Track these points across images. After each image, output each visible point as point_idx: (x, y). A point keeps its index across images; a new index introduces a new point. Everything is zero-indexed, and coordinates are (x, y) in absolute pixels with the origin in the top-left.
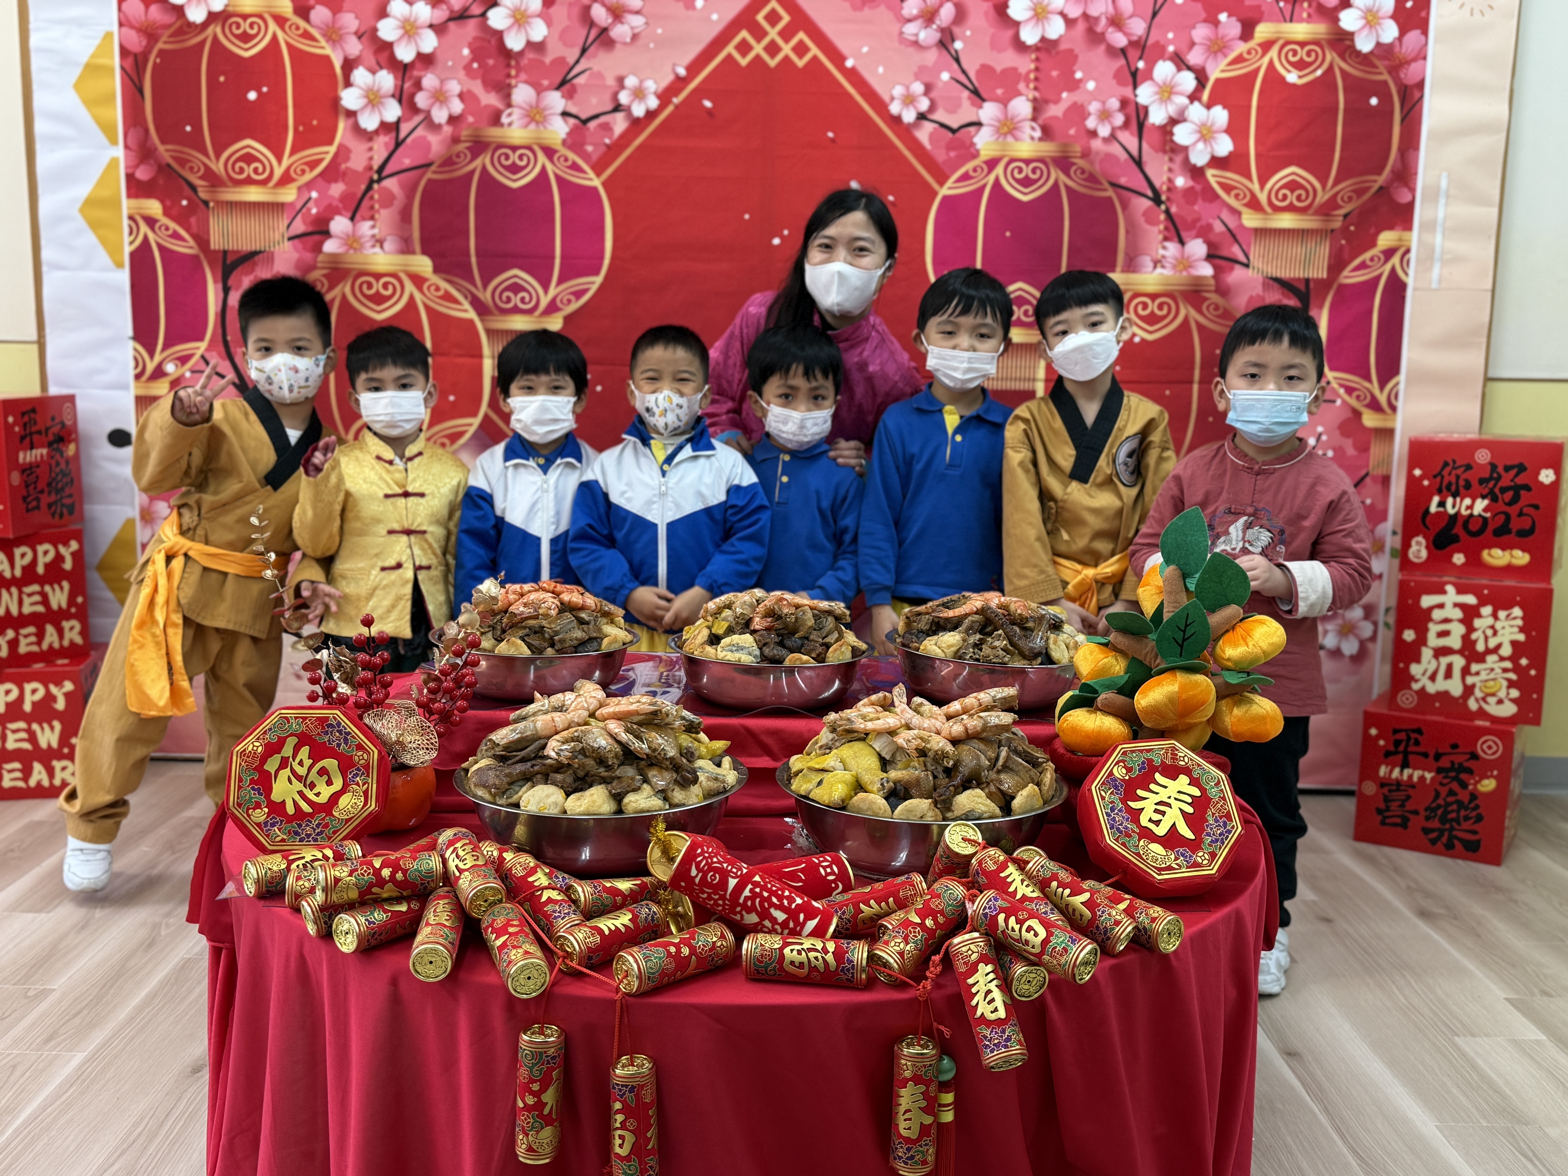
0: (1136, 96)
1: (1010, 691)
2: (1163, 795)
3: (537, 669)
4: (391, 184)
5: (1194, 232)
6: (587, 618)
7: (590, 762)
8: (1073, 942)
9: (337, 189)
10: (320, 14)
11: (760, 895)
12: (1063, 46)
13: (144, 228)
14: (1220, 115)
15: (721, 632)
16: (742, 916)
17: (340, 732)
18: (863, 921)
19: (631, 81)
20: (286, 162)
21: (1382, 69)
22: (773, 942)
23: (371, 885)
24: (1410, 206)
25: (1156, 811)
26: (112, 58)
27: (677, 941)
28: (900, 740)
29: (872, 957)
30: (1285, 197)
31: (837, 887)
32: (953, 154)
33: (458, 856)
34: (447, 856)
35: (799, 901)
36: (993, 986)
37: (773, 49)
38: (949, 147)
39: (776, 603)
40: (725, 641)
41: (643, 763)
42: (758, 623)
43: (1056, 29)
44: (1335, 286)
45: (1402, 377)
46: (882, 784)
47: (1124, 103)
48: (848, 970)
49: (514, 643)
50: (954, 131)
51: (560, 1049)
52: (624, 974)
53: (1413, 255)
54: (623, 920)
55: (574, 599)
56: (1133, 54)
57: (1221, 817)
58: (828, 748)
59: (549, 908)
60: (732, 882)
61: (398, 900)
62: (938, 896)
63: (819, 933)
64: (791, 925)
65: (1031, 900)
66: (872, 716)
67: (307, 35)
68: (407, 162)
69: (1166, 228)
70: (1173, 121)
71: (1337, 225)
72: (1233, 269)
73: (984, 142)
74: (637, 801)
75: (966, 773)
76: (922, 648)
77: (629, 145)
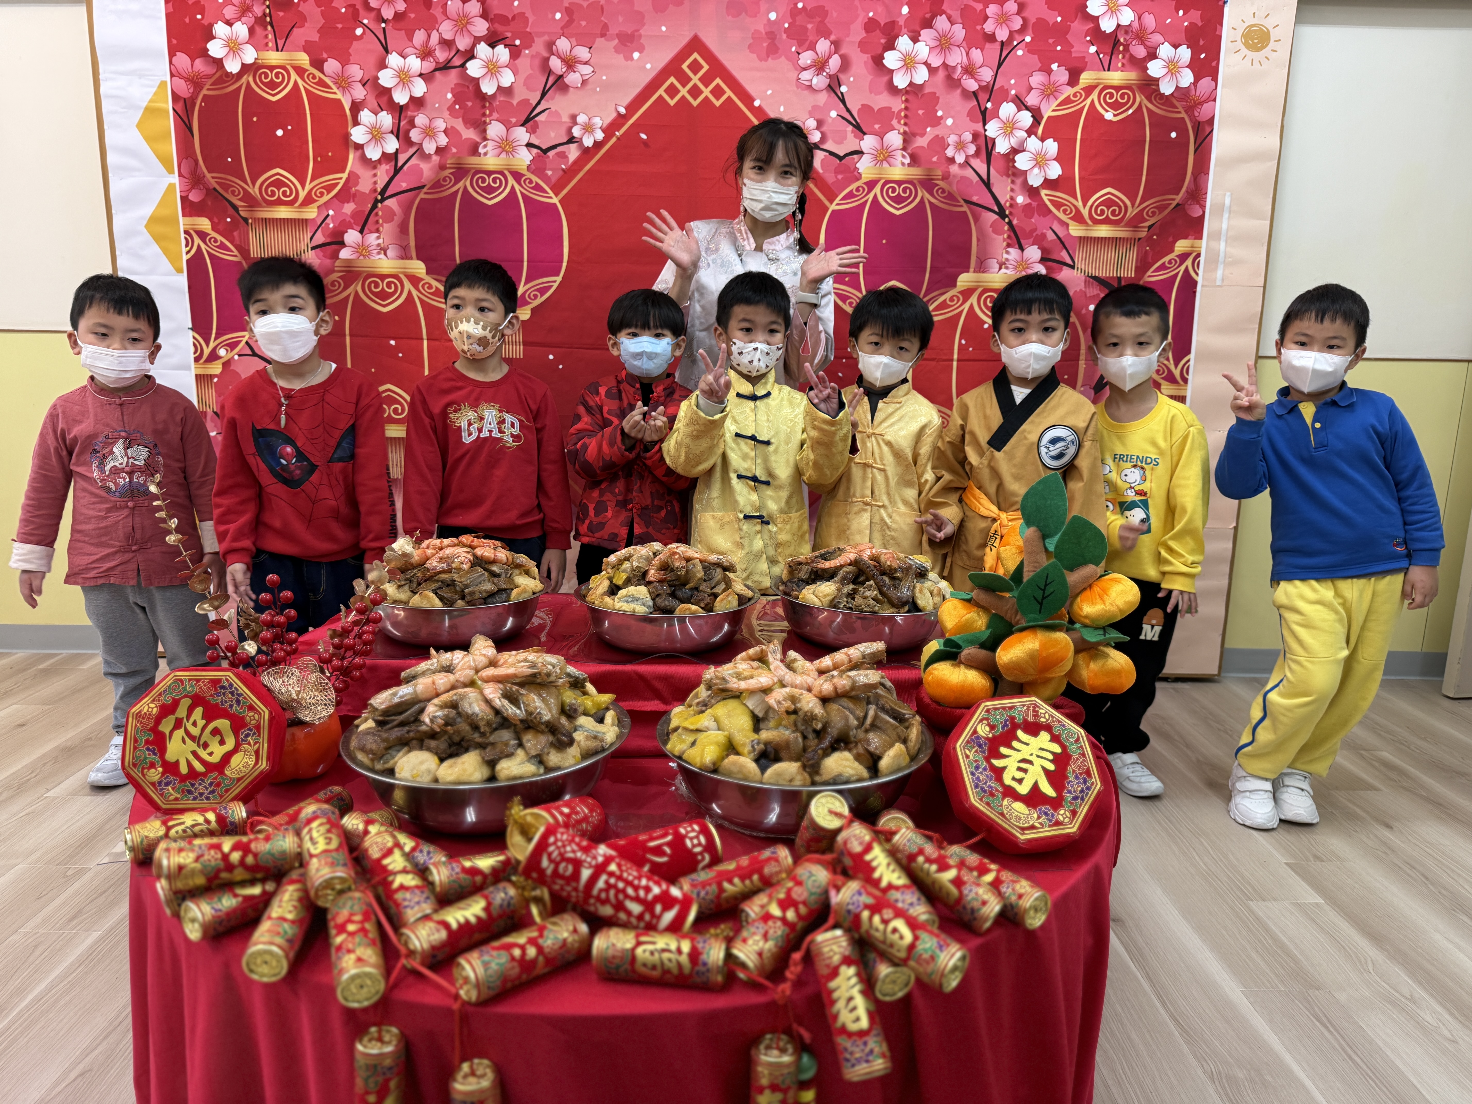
0: (986, 130)
1: (879, 646)
2: (1025, 752)
4: (391, 203)
5: (1031, 240)
6: (498, 571)
7: (465, 728)
8: (944, 947)
9: (349, 208)
10: (332, 65)
11: (615, 886)
12: (927, 90)
13: (197, 241)
14: (1052, 146)
15: (620, 583)
16: (596, 908)
17: (232, 693)
18: (727, 900)
19: (582, 119)
20: (308, 187)
21: (1181, 109)
22: (626, 940)
23: (218, 871)
24: (1202, 218)
25: (1020, 769)
26: (167, 102)
27: (523, 940)
28: (772, 700)
30: (1102, 212)
31: (703, 859)
32: (840, 177)
33: (312, 838)
34: (302, 836)
35: (656, 890)
36: (855, 991)
37: (695, 92)
38: (837, 171)
39: (670, 556)
40: (622, 592)
41: (518, 728)
42: (652, 575)
43: (921, 76)
45: (1192, 356)
46: (753, 746)
47: (976, 136)
48: (703, 972)
49: (426, 597)
50: (841, 158)
52: (461, 982)
53: (1202, 259)
54: (474, 910)
55: (486, 554)
56: (983, 97)
57: (1081, 774)
58: (704, 706)
59: (400, 895)
60: (586, 873)
61: (251, 883)
63: (675, 928)
64: (647, 917)
65: (897, 888)
66: (746, 674)
67: (322, 83)
68: (404, 186)
69: (1009, 237)
70: (1015, 151)
71: (1143, 234)
72: (1061, 270)
73: (865, 167)
74: (509, 768)
75: (835, 735)
76: (801, 596)
77: (580, 170)
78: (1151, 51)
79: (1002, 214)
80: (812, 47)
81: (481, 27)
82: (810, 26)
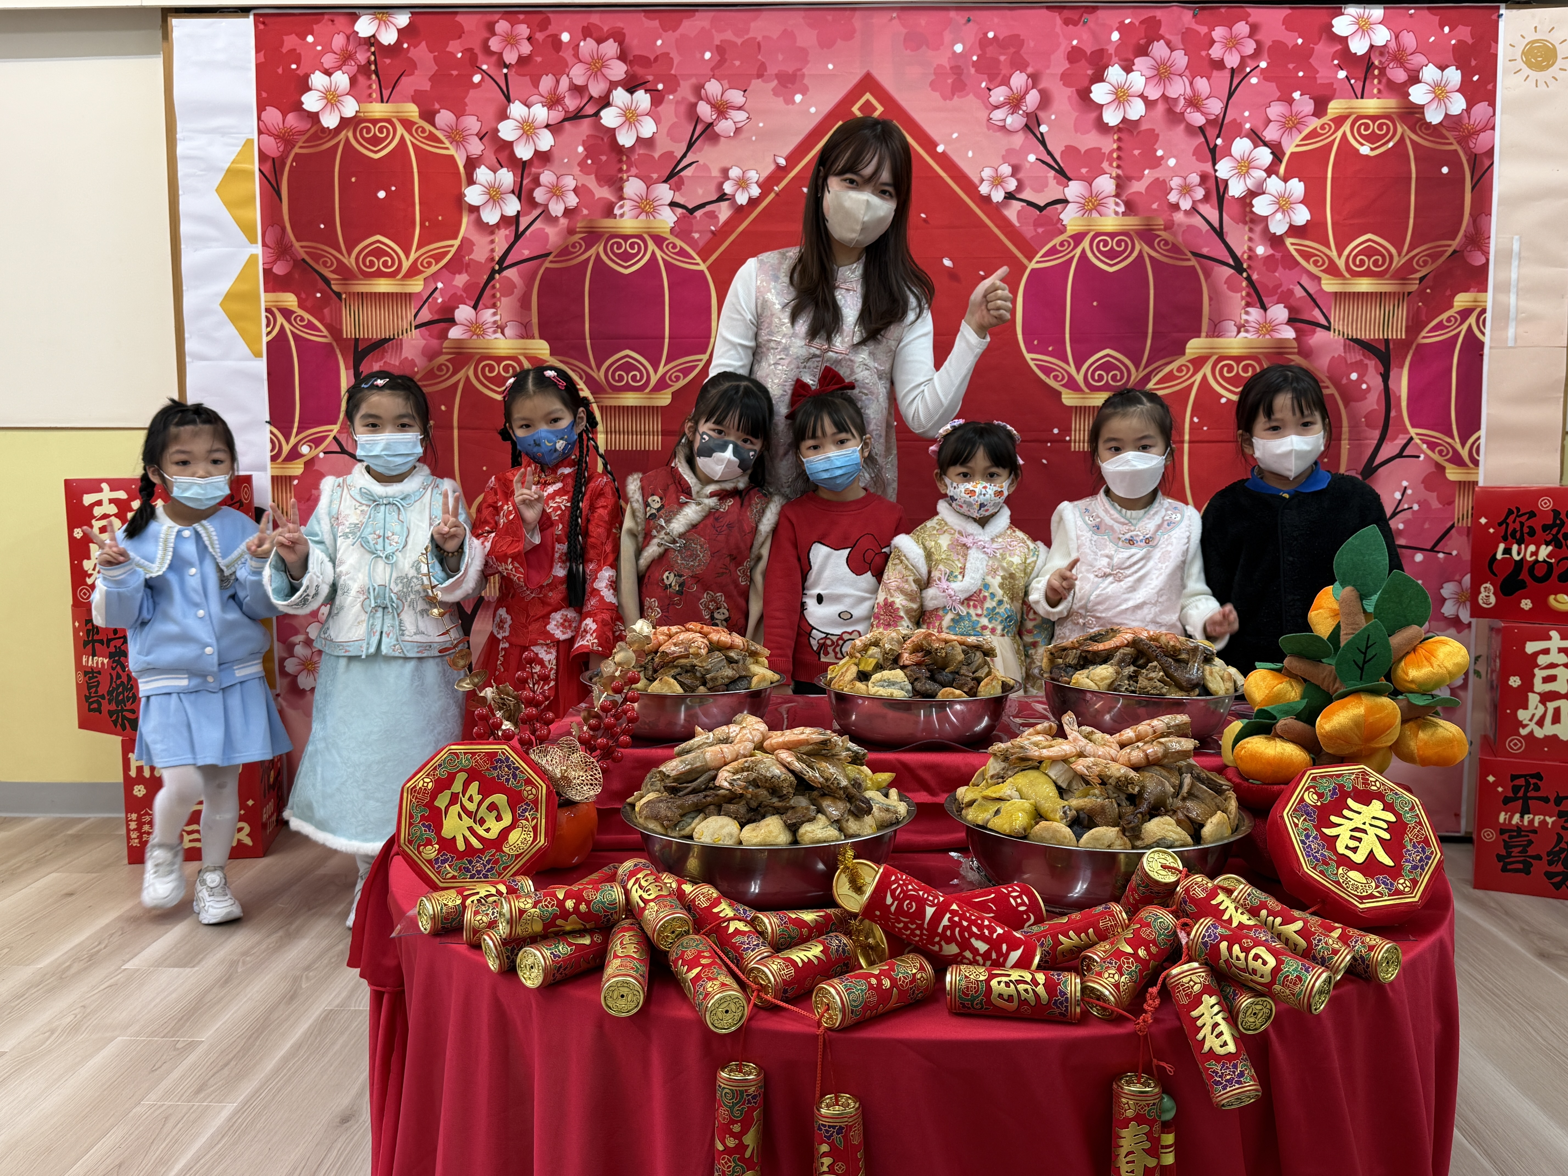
0: (1216, 171)
1: (1182, 719)
2: (1358, 822)
3: (688, 709)
4: (511, 273)
5: (1276, 298)
6: (736, 657)
7: (763, 792)
8: (1307, 971)
9: (461, 279)
10: (445, 117)
11: (959, 924)
12: (1144, 127)
13: (280, 320)
14: (1297, 187)
15: (869, 668)
16: (941, 947)
17: (508, 767)
18: (1066, 953)
19: (735, 173)
20: (413, 256)
21: (1452, 140)
22: (979, 974)
23: (555, 917)
24: (1484, 269)
25: (1352, 838)
26: (253, 163)
27: (877, 972)
28: (1077, 768)
29: (1084, 989)
30: (1362, 262)
31: (1029, 918)
32: (1040, 230)
33: (641, 887)
34: (629, 886)
35: (1000, 931)
36: (1219, 1018)
38: (1037, 224)
39: (925, 638)
40: (877, 676)
41: (815, 793)
42: (907, 659)
43: (1136, 110)
44: (1414, 346)
45: (1482, 433)
46: (1065, 813)
47: (1204, 178)
48: (1061, 1003)
49: (667, 683)
50: (1041, 209)
51: (760, 1087)
52: (825, 1007)
53: (1488, 315)
54: (814, 951)
55: (723, 638)
56: (1211, 132)
57: (1419, 843)
58: (1001, 778)
59: (737, 940)
60: (930, 911)
61: (581, 933)
62: (1148, 925)
63: (1025, 963)
64: (994, 956)
65: (1249, 928)
66: (1043, 744)
67: (432, 137)
68: (526, 254)
69: (1248, 295)
70: (1252, 194)
71: (1414, 287)
72: (1314, 332)
73: (1071, 218)
74: (812, 832)
75: (1152, 800)
76: (1073, 681)
77: (733, 232)
78: (1413, 74)
79: (1238, 267)
80: (1006, 82)
81: (618, 70)
82: (1002, 58)
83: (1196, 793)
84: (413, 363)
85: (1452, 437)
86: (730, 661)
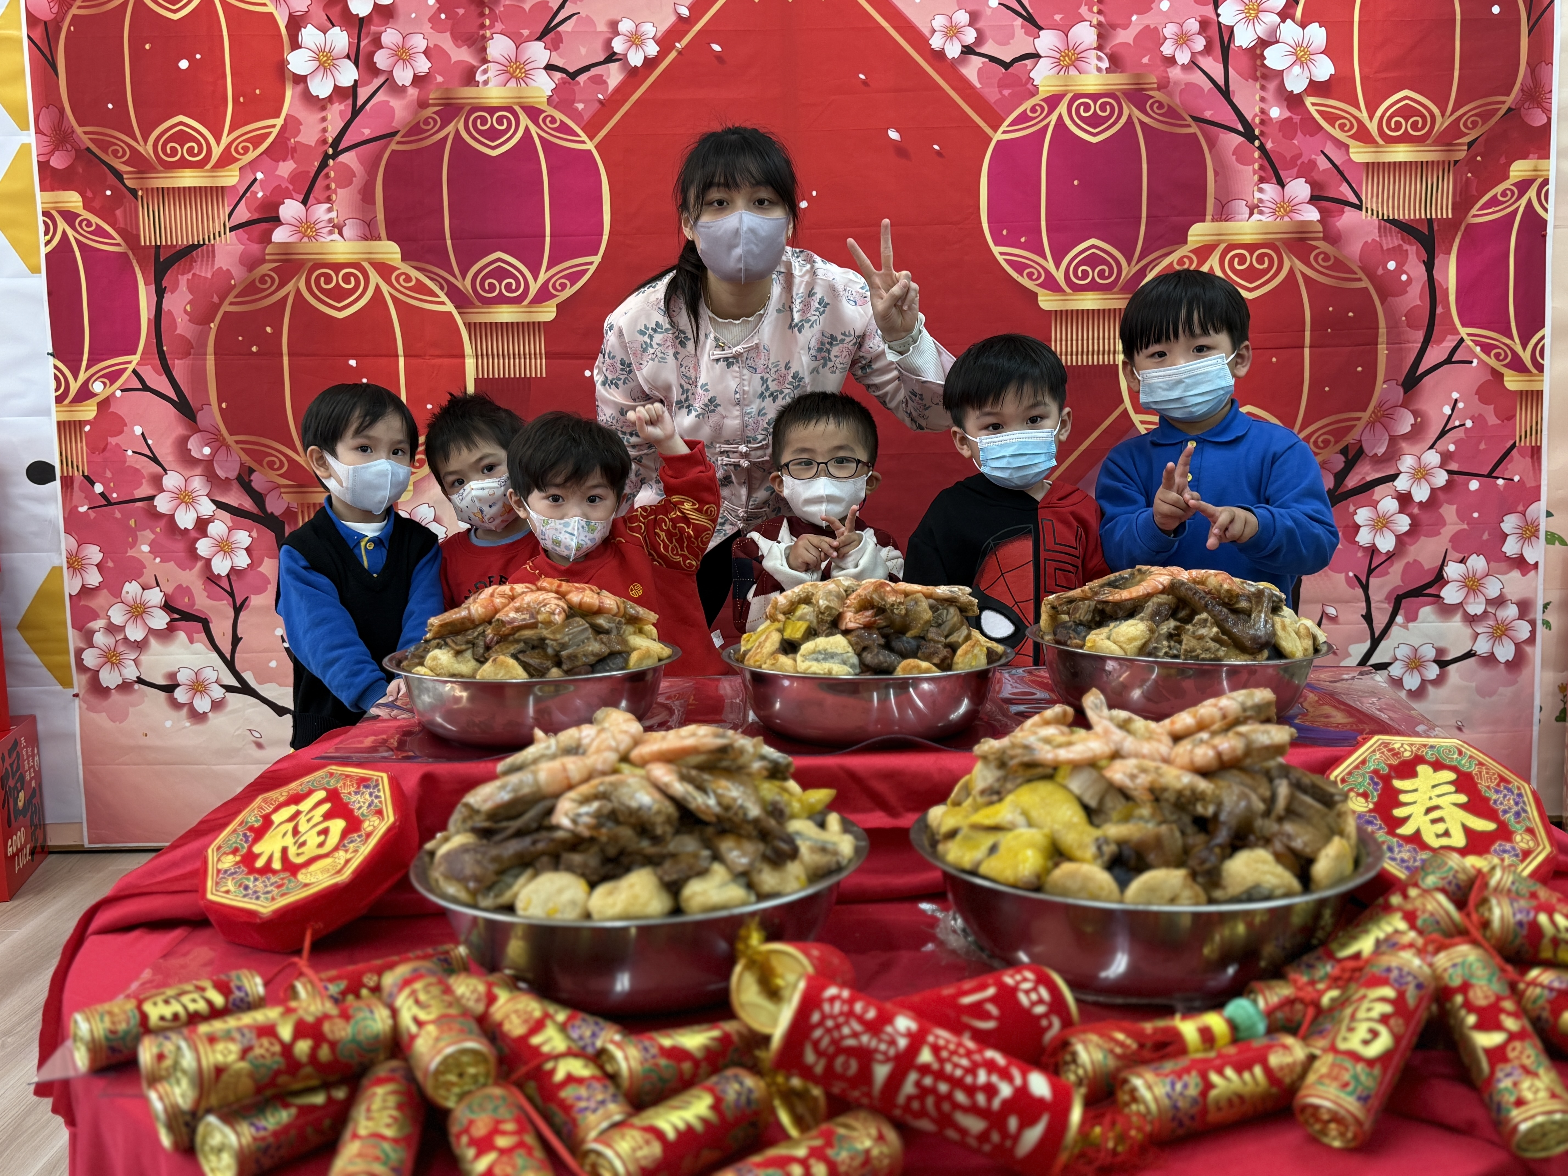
0: (1218, 15)
1: (1264, 695)
3: (538, 700)
4: (348, 158)
5: (1295, 172)
6: (606, 625)
7: (626, 833)
9: (285, 169)
13: (62, 225)
14: (1317, 34)
15: (798, 635)
19: (626, 26)
20: (225, 139)
23: (274, 1072)
24: (1547, 127)
28: (1113, 776)
30: (1398, 126)
31: (1050, 1024)
32: (1006, 92)
33: (417, 1002)
34: (399, 1003)
38: (1002, 85)
39: (876, 590)
40: (806, 648)
41: (710, 830)
42: (851, 620)
44: (1463, 227)
45: (1547, 331)
46: (1099, 848)
47: (1205, 25)
49: (502, 664)
50: (1006, 66)
53: (1552, 186)
54: (697, 1109)
55: (587, 600)
58: (995, 794)
59: (568, 1093)
66: (1062, 739)
68: (367, 133)
69: (1262, 167)
70: (1263, 43)
71: (1462, 155)
72: (1343, 212)
73: (1043, 76)
74: (704, 893)
75: (1234, 822)
76: (1088, 644)
77: (626, 101)
79: (1248, 133)
83: (1301, 810)
84: (228, 274)
85: (1511, 338)
86: (598, 631)
